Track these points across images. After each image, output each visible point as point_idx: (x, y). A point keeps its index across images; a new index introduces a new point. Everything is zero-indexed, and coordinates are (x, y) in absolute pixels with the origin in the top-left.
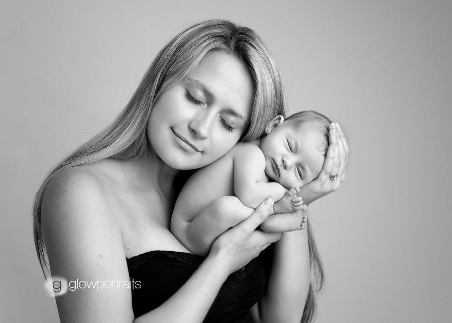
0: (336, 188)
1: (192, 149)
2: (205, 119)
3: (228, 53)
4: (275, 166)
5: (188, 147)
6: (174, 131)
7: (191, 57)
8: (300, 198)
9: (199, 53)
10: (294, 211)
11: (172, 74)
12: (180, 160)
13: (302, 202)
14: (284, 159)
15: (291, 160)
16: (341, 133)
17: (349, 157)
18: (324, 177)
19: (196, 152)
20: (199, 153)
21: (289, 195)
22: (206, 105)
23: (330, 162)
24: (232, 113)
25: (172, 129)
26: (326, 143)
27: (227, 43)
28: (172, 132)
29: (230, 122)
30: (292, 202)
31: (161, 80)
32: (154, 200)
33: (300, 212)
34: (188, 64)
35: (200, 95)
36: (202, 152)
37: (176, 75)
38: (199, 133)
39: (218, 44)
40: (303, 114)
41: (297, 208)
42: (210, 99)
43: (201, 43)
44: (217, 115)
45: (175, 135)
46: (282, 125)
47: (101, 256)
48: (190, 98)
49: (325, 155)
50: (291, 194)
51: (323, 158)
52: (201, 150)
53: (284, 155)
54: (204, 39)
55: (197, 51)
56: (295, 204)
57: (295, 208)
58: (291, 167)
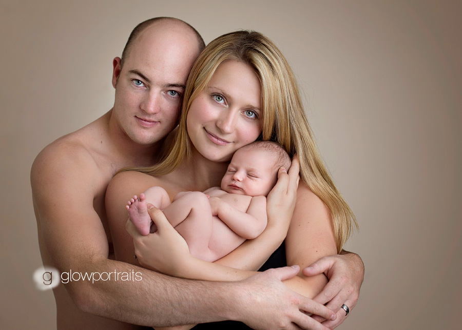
1: (223, 142)
5: (219, 142)
6: (206, 130)
19: (227, 144)
20: (231, 143)
22: (228, 106)
44: (238, 111)
45: (207, 133)
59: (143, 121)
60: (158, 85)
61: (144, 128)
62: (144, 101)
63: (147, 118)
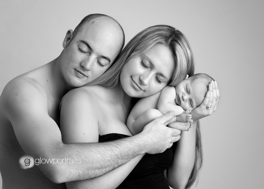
0: (210, 114)
1: (139, 89)
2: (148, 76)
3: (166, 46)
4: (179, 99)
5: (137, 87)
6: (132, 78)
7: (148, 44)
8: (191, 115)
9: (152, 43)
10: (187, 122)
11: (136, 50)
12: (133, 93)
13: (191, 117)
14: (183, 96)
15: (186, 97)
16: (217, 87)
17: (218, 99)
18: (203, 107)
19: (141, 90)
20: (142, 91)
21: (186, 113)
22: (150, 69)
23: (207, 100)
24: (162, 75)
25: (131, 77)
26: (206, 90)
27: (166, 41)
28: (131, 78)
29: (160, 79)
30: (186, 116)
31: (131, 52)
32: (119, 109)
33: (189, 123)
34: (145, 47)
35: (147, 63)
36: (144, 91)
37: (138, 51)
38: (143, 83)
39: (162, 40)
40: (199, 74)
41: (188, 120)
42: (152, 67)
43: (154, 38)
44: (154, 74)
45: (132, 80)
46: (187, 79)
47: (84, 134)
48: (143, 64)
49: (205, 96)
50: (187, 112)
51: (203, 97)
52: (143, 90)
53: (184, 94)
54: (156, 36)
55: (151, 42)
56: (188, 118)
57: (187, 120)
58: (186, 100)
59: (79, 73)
60: (96, 53)
61: (78, 77)
62: (84, 61)
63: (82, 72)
